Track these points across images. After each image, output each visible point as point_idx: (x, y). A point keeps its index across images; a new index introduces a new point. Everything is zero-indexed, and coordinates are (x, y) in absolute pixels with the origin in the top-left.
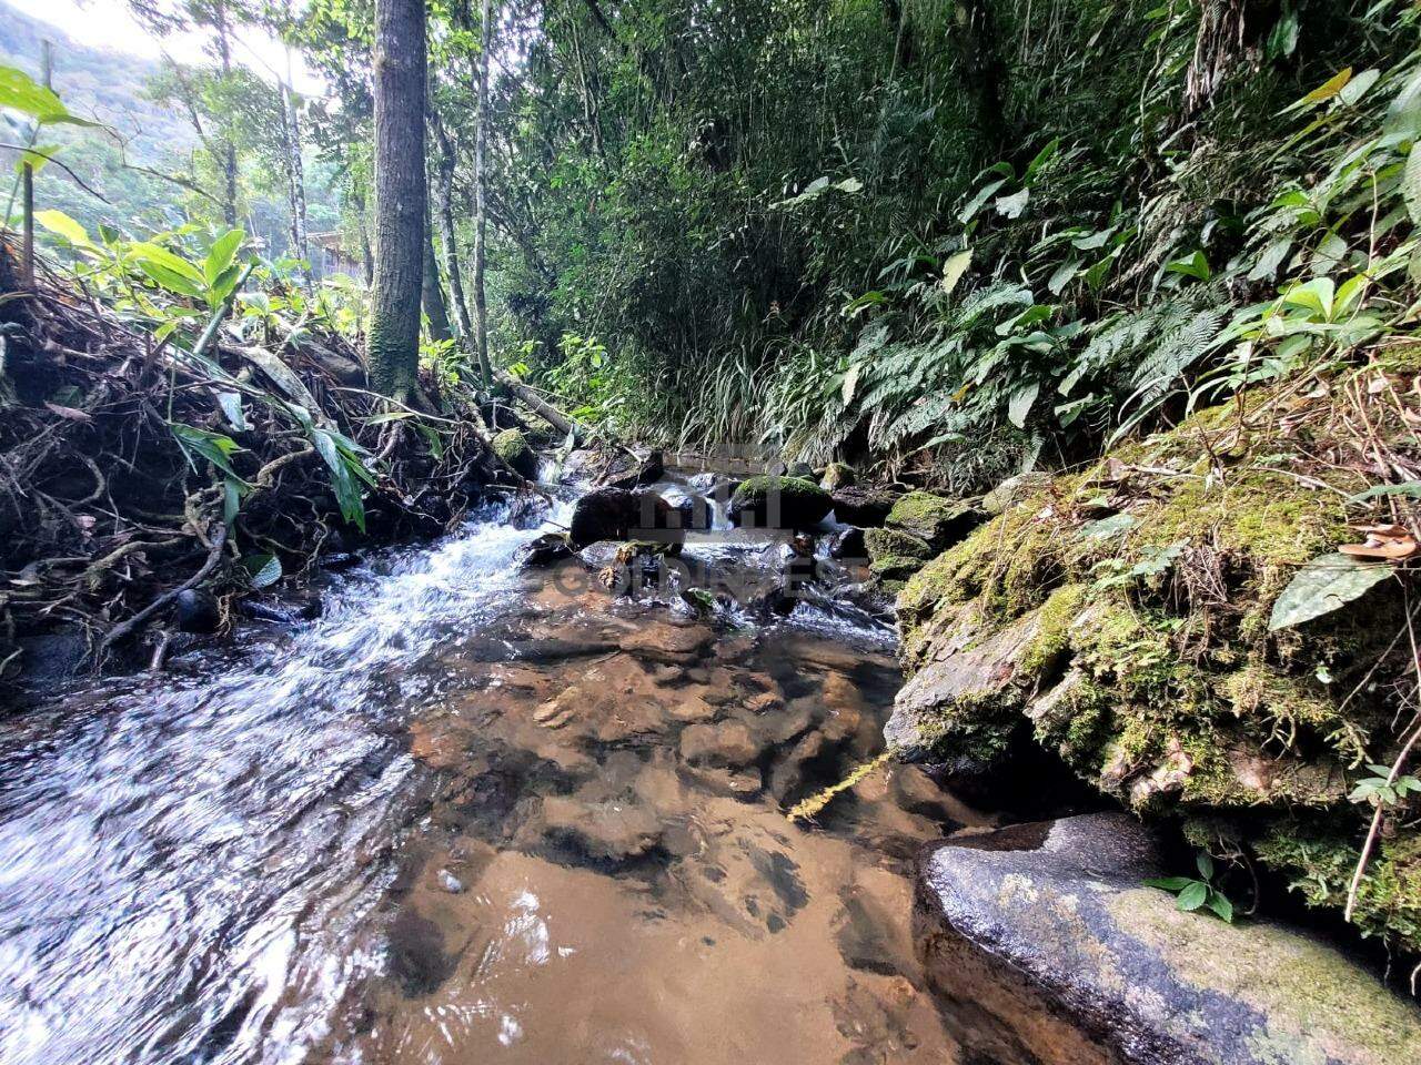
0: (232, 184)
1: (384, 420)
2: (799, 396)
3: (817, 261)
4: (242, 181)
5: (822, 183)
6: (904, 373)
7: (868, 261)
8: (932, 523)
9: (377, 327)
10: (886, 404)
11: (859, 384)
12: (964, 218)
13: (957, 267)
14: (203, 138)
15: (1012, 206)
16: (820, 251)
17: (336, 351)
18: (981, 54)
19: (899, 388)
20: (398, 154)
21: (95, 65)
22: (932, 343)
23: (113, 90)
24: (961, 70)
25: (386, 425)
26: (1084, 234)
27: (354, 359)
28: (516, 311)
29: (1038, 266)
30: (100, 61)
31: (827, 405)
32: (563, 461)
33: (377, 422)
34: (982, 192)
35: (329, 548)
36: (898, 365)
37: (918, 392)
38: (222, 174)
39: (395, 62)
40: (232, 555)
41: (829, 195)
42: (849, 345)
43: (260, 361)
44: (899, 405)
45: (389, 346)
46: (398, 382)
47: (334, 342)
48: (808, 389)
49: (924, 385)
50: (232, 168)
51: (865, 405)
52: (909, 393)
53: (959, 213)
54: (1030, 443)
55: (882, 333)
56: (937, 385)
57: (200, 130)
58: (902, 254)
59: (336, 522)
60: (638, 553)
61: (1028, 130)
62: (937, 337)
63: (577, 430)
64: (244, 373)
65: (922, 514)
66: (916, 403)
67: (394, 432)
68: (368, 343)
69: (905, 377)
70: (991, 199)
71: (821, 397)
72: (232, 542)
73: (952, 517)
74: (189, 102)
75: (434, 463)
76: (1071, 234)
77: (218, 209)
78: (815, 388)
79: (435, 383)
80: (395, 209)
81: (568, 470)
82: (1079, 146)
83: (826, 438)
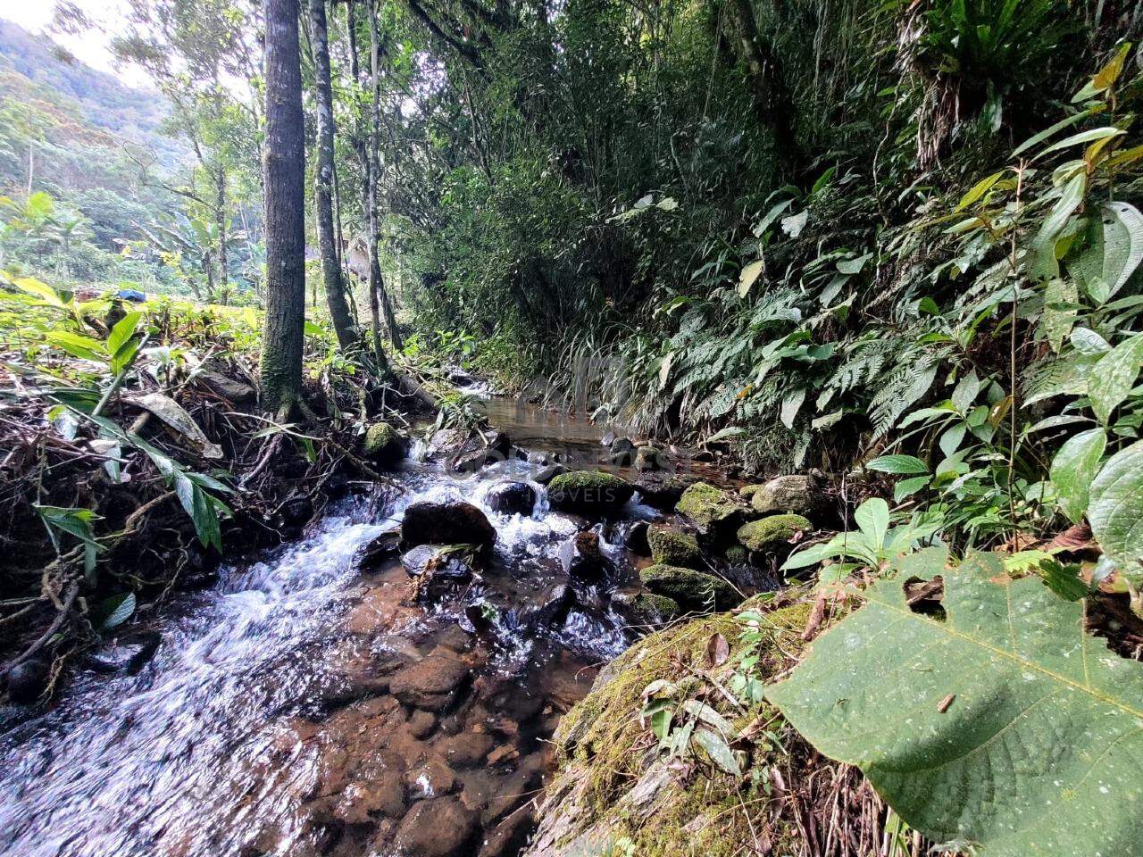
0: (222, 193)
1: (266, 433)
2: (630, 374)
3: (644, 263)
4: (229, 190)
5: (647, 201)
6: (709, 362)
7: (686, 262)
8: (705, 521)
9: (267, 357)
10: (694, 387)
11: (673, 369)
12: (758, 232)
13: (751, 274)
14: (201, 161)
15: (793, 225)
16: (647, 254)
17: (235, 378)
18: (773, 97)
19: (703, 377)
20: (282, 224)
21: (139, 103)
22: (732, 336)
23: (149, 119)
24: (758, 107)
25: (268, 438)
26: (849, 255)
27: (248, 382)
28: (428, 286)
29: (814, 277)
30: (141, 100)
31: (651, 383)
32: (430, 440)
33: (261, 436)
34: (772, 211)
35: (191, 568)
36: (704, 355)
37: (720, 379)
38: (215, 185)
39: (279, 156)
40: (80, 610)
41: (652, 210)
42: (673, 329)
43: (154, 409)
44: (704, 390)
45: (276, 371)
46: (283, 398)
47: (233, 373)
48: (636, 368)
49: (724, 373)
50: (221, 183)
51: (678, 389)
52: (712, 381)
53: (755, 227)
54: (801, 438)
55: (697, 322)
56: (734, 375)
57: (200, 156)
58: (712, 257)
59: (197, 546)
60: (449, 558)
61: (816, 152)
62: (737, 331)
63: (446, 408)
64: (139, 421)
65: (698, 512)
66: (717, 389)
67: (272, 446)
68: (259, 369)
69: (709, 367)
70: (780, 217)
71: (645, 376)
72: (82, 599)
73: (721, 518)
74: (192, 135)
75: (307, 465)
76: (838, 255)
77: (211, 212)
78: (642, 367)
79: (321, 390)
80: (280, 266)
81: (432, 449)
82: (852, 172)
83: (651, 409)
